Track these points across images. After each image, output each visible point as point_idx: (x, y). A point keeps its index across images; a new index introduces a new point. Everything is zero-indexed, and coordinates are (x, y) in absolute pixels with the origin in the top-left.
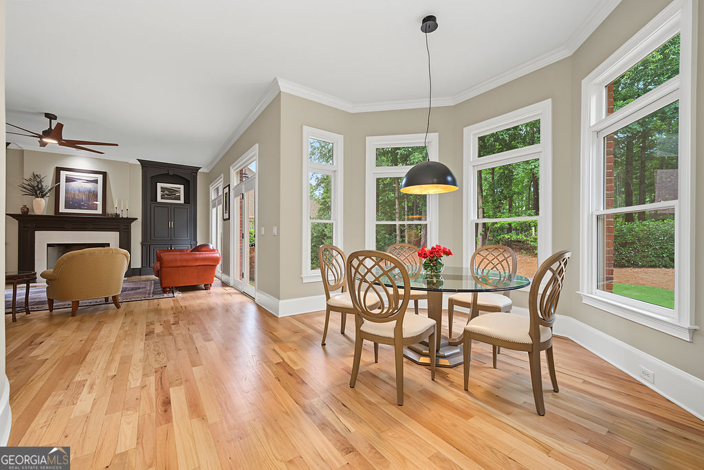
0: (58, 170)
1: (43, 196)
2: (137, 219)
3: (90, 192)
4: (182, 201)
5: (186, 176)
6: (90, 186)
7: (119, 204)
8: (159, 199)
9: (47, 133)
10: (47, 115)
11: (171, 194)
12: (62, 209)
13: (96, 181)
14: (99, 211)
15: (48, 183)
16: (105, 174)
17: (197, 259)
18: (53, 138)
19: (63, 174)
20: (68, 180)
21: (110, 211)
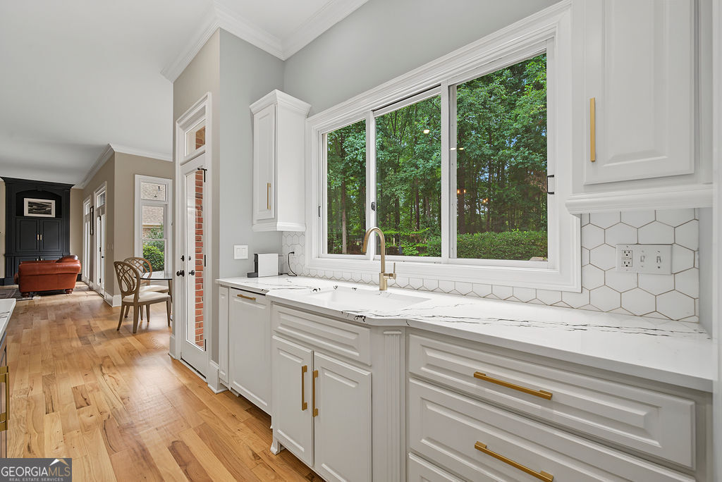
4: (53, 215)
5: (59, 193)
8: (26, 214)
11: (41, 208)
17: (57, 269)
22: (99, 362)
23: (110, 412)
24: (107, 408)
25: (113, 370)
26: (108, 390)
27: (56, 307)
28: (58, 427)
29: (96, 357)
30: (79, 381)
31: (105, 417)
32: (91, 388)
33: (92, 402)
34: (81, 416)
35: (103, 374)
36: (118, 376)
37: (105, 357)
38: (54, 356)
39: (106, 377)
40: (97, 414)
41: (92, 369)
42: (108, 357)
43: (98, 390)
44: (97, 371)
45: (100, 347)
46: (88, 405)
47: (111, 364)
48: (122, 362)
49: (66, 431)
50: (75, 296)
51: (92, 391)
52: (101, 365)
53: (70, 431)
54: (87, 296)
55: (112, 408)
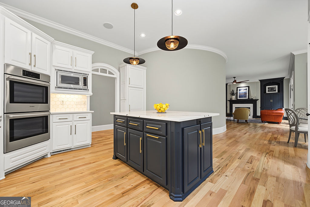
0: (237, 88)
1: (234, 95)
2: (258, 100)
3: (245, 93)
4: (277, 91)
5: (279, 82)
6: (245, 91)
7: (253, 95)
8: (267, 92)
9: (234, 82)
10: (234, 77)
11: (272, 89)
12: (238, 98)
13: (246, 89)
14: (247, 98)
15: (235, 92)
16: (249, 87)
17: (273, 113)
18: (235, 82)
19: (238, 89)
20: (240, 90)
21: (250, 98)
22: (268, 151)
23: (255, 170)
24: (255, 169)
25: (271, 157)
26: (262, 163)
27: (270, 128)
28: (237, 165)
29: (268, 149)
30: (255, 154)
31: (252, 171)
32: (256, 159)
33: (253, 164)
34: (246, 165)
35: (265, 156)
36: (270, 161)
37: (271, 151)
38: (255, 143)
39: (266, 158)
40: (250, 168)
41: (263, 153)
42: (273, 151)
43: (258, 161)
44: (264, 154)
45: (273, 147)
46: (251, 163)
47: (271, 154)
48: (277, 155)
49: (238, 167)
50: (281, 125)
51: (256, 160)
52: (267, 153)
53: (239, 167)
54: (286, 126)
55: (257, 169)
